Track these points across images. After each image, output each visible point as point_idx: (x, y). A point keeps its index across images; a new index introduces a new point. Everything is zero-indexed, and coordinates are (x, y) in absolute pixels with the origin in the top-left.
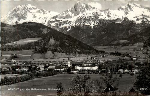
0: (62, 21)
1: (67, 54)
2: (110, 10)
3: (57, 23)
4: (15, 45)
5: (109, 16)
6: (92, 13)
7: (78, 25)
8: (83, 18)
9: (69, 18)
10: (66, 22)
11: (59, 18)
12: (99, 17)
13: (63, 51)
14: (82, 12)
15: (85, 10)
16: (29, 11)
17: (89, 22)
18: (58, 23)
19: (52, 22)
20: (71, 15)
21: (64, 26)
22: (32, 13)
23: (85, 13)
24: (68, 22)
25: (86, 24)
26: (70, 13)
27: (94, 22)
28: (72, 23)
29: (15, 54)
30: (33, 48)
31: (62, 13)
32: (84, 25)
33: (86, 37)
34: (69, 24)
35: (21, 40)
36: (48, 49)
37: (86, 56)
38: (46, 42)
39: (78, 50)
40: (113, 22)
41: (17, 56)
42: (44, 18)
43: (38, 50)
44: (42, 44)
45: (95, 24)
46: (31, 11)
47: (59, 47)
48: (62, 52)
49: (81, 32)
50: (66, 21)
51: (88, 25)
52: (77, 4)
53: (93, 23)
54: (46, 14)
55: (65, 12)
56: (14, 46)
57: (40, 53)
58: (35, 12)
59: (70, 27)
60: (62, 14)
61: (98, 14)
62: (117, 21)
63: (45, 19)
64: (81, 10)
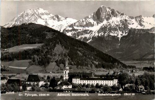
0: (81, 30)
1: (79, 67)
2: (143, 17)
3: (74, 33)
4: (6, 53)
5: (141, 25)
6: (120, 21)
7: (101, 35)
8: (108, 27)
9: (90, 27)
10: (86, 32)
11: (77, 26)
12: (129, 25)
13: (73, 63)
14: (108, 19)
15: (110, 16)
16: (40, 17)
17: (116, 32)
18: (76, 32)
19: (68, 31)
20: (92, 23)
21: (83, 36)
22: (43, 19)
23: (110, 21)
24: (88, 32)
25: (112, 34)
26: (91, 21)
27: (123, 32)
28: (93, 32)
29: (4, 66)
30: (30, 58)
31: (81, 20)
32: (109, 36)
33: (111, 51)
34: (89, 34)
35: (15, 47)
36: (51, 59)
37: (107, 71)
38: (50, 49)
39: (95, 62)
40: (147, 33)
41: (6, 68)
42: (58, 26)
43: (36, 61)
44: (44, 52)
45: (124, 34)
46: (43, 17)
47: (68, 57)
48: (72, 65)
49: (105, 44)
50: (86, 30)
51: (115, 36)
52: (101, 8)
53: (121, 33)
54: (62, 21)
55: (86, 19)
56: (4, 55)
57: (40, 65)
58: (48, 18)
59: (91, 38)
60: (81, 22)
61: (128, 21)
62: (152, 30)
63: (60, 28)
64: (105, 17)
